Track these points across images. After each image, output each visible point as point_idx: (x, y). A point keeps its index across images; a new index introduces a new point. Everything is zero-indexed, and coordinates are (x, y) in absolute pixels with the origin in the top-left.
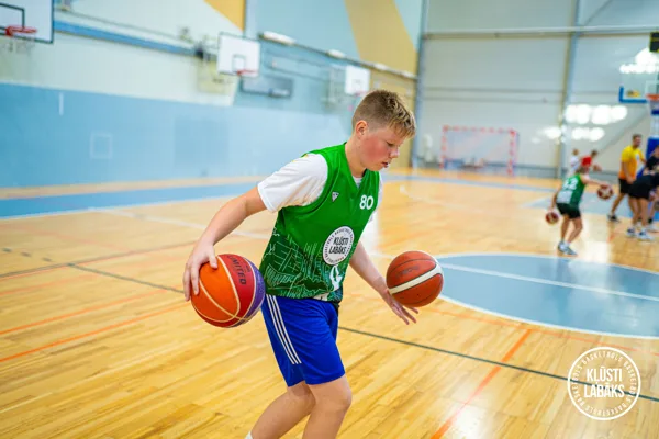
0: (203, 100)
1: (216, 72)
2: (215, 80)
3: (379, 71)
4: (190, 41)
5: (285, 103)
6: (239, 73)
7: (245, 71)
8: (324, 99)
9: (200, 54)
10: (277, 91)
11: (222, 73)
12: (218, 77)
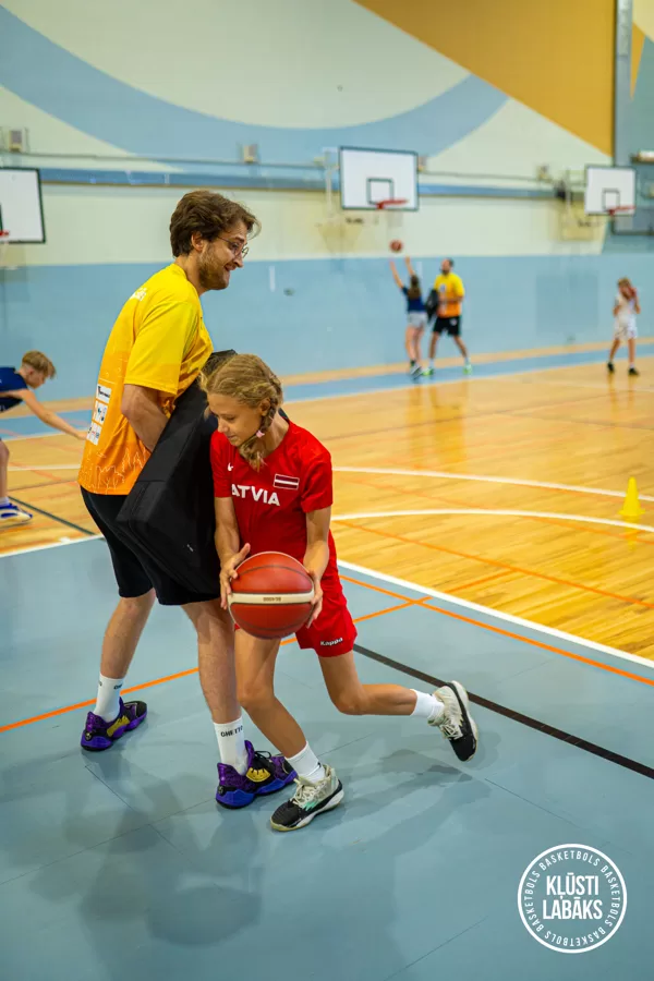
0: (566, 250)
1: (582, 214)
2: (581, 224)
4: (549, 181)
6: (611, 212)
7: (619, 208)
9: (561, 195)
11: (590, 215)
12: (584, 221)
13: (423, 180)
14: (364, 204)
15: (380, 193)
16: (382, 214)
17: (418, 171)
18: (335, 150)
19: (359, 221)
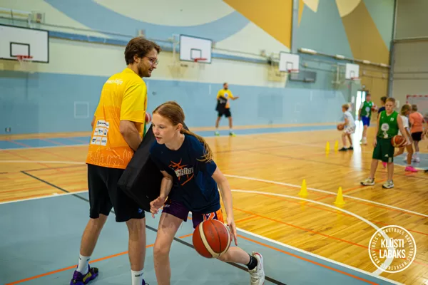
0: (271, 85)
1: (277, 71)
2: (277, 75)
3: (365, 64)
4: (265, 57)
5: (312, 85)
6: (289, 71)
7: (293, 70)
8: (333, 82)
9: (270, 62)
10: (307, 79)
11: (281, 72)
12: (279, 73)
13: (214, 51)
14: (189, 59)
15: (196, 55)
16: (196, 64)
17: (212, 48)
18: (178, 35)
19: (186, 66)
